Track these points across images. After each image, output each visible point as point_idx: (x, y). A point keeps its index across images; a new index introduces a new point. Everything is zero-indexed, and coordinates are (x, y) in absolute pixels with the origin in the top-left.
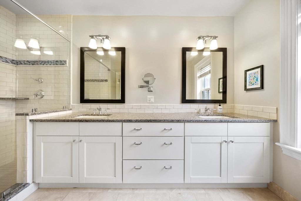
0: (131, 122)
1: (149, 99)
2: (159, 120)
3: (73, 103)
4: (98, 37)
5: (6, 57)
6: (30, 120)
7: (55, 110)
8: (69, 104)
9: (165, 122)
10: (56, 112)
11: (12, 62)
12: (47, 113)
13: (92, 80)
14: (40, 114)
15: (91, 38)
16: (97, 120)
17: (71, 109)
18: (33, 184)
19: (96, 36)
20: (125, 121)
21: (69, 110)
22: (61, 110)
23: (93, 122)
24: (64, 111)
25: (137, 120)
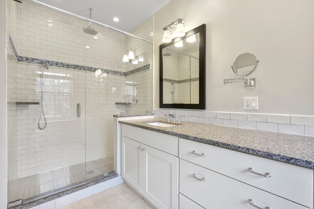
0: (188, 139)
1: (247, 104)
2: (235, 146)
3: (155, 108)
4: (171, 26)
5: (120, 71)
6: (119, 122)
7: (138, 114)
8: (152, 108)
9: (249, 154)
10: (139, 116)
11: (124, 74)
12: (131, 116)
13: (187, 80)
14: (126, 117)
15: (164, 30)
16: (154, 129)
17: (153, 114)
18: (120, 176)
19: (169, 26)
20: (181, 136)
21: (151, 115)
22: (144, 114)
23: (151, 130)
24: (146, 115)
25: (196, 138)
